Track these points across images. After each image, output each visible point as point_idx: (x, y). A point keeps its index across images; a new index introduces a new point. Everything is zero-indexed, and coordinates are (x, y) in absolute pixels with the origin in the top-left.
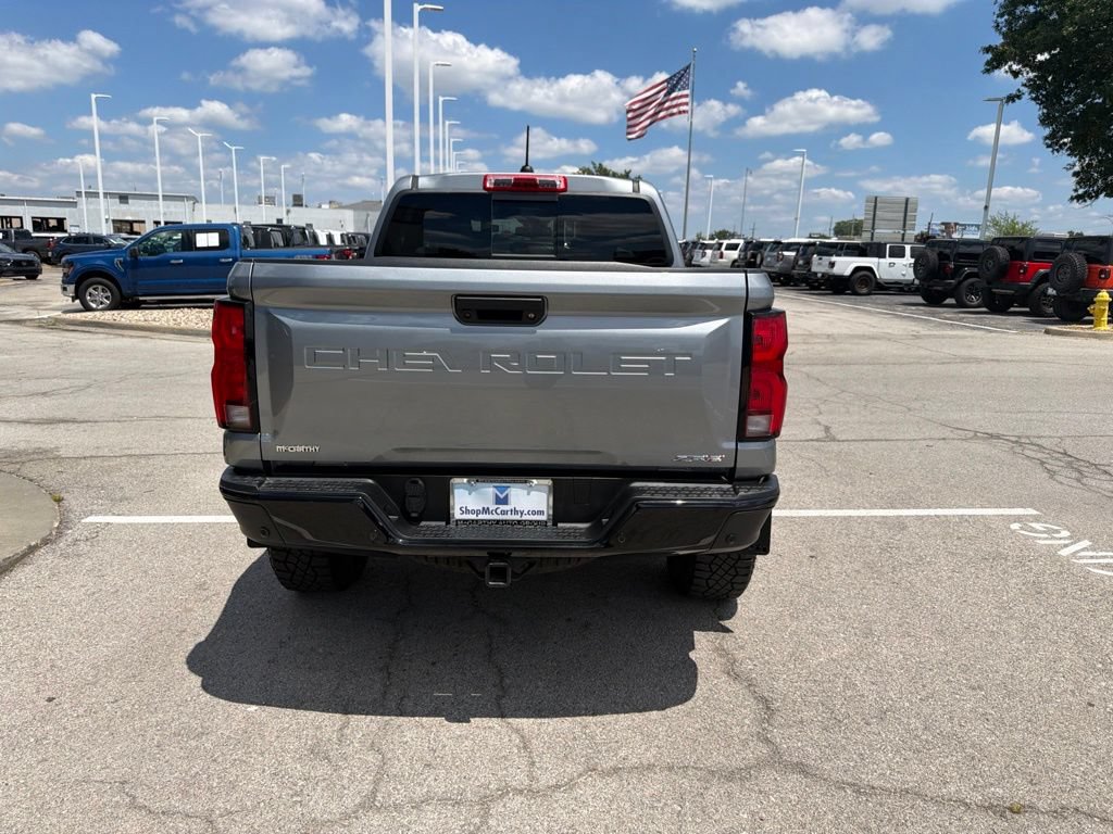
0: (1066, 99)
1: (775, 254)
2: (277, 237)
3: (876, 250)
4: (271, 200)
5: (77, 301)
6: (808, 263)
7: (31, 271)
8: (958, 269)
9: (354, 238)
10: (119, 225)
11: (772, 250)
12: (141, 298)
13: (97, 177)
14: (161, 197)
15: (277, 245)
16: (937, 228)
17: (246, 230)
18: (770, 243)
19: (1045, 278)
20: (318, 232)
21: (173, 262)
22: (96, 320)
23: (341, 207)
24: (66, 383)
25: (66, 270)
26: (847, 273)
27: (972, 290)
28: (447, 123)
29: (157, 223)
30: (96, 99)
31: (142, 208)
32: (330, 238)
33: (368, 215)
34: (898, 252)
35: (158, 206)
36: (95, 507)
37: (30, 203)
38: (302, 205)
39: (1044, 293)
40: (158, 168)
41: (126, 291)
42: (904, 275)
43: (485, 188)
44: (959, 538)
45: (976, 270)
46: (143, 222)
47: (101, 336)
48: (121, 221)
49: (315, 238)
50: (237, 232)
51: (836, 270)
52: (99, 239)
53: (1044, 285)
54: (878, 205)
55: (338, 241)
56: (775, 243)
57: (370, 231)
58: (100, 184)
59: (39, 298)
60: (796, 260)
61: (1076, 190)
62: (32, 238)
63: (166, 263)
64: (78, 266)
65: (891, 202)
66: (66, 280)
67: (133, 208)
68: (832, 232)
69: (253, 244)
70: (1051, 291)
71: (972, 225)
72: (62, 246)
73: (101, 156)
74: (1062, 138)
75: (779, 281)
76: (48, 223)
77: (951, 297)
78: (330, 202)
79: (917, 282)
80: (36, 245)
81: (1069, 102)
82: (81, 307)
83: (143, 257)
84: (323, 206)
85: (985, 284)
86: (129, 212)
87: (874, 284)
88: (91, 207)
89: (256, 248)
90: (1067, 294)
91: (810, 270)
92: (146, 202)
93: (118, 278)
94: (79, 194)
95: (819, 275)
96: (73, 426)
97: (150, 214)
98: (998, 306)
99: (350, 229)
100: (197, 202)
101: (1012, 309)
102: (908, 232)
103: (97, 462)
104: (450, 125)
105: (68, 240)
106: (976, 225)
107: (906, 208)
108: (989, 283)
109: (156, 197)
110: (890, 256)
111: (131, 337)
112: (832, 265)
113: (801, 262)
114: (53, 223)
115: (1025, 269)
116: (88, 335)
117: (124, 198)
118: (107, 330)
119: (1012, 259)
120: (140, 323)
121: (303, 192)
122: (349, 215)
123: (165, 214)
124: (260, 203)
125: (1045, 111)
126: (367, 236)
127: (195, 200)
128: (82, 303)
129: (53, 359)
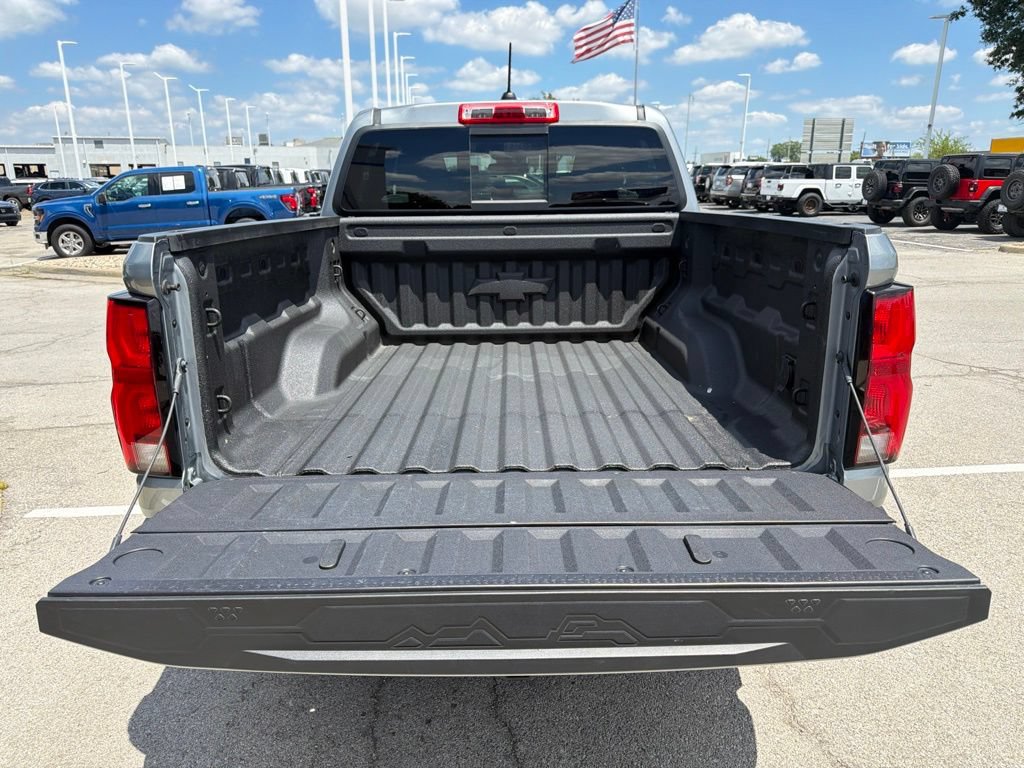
0: (1010, 14)
1: (724, 177)
2: (243, 177)
3: (823, 172)
4: (238, 140)
5: (51, 248)
6: (757, 186)
7: (11, 218)
8: (907, 188)
9: (317, 174)
10: (96, 169)
11: (721, 174)
12: (112, 243)
13: (69, 123)
14: (132, 141)
15: (243, 185)
16: (870, 147)
17: (211, 172)
18: (718, 167)
19: (995, 195)
20: (282, 171)
21: (140, 206)
22: (69, 267)
23: (305, 145)
24: (31, 338)
25: (37, 218)
26: (795, 195)
27: (921, 208)
28: (402, 58)
29: (131, 166)
30: (63, 46)
31: (117, 152)
32: (294, 176)
33: (330, 151)
34: (844, 174)
35: (131, 149)
36: (42, 496)
37: (10, 150)
38: (267, 144)
39: (994, 210)
40: (128, 112)
41: (98, 237)
42: (850, 196)
43: (461, 121)
44: (1000, 505)
45: (925, 189)
46: (119, 165)
47: (73, 283)
48: (98, 165)
49: (280, 177)
50: (202, 175)
51: (786, 193)
52: (75, 184)
53: (994, 202)
54: (816, 126)
55: (302, 179)
56: (723, 167)
57: (331, 167)
58: (73, 131)
59: (17, 245)
60: (745, 183)
61: (1016, 107)
62: (12, 185)
63: (134, 207)
64: (49, 213)
65: (829, 123)
66: (39, 228)
67: (108, 152)
68: (770, 154)
69: (219, 185)
70: (1002, 208)
71: (903, 144)
72: (38, 192)
73: (72, 103)
74: (1004, 54)
75: (728, 204)
76: (29, 169)
77: (899, 216)
78: (294, 140)
79: (865, 202)
80: (16, 191)
81: (1012, 17)
82: (55, 254)
83: (111, 202)
84: (288, 144)
85: (933, 203)
86: (103, 156)
87: (821, 205)
88: (69, 152)
89: (222, 189)
90: (1018, 211)
91: (758, 193)
92: (120, 146)
93: (88, 224)
94: (56, 139)
95: (768, 198)
96: (31, 390)
97: (125, 157)
98: (946, 224)
99: (314, 167)
100: (168, 144)
101: (960, 226)
102: (844, 152)
103: (52, 434)
104: (405, 61)
105: (45, 186)
106: (906, 144)
107: (843, 129)
108: (938, 201)
109: (127, 141)
110: (836, 177)
111: (102, 283)
112: (781, 187)
113: (750, 185)
114: (34, 169)
115: (976, 187)
116: (60, 283)
117: (99, 143)
118: (79, 277)
119: (962, 177)
120: (111, 269)
121: (268, 131)
122: (312, 151)
123: (137, 157)
124: (228, 144)
125: (987, 27)
126: (329, 172)
127: (167, 143)
128: (56, 250)
129: (22, 312)
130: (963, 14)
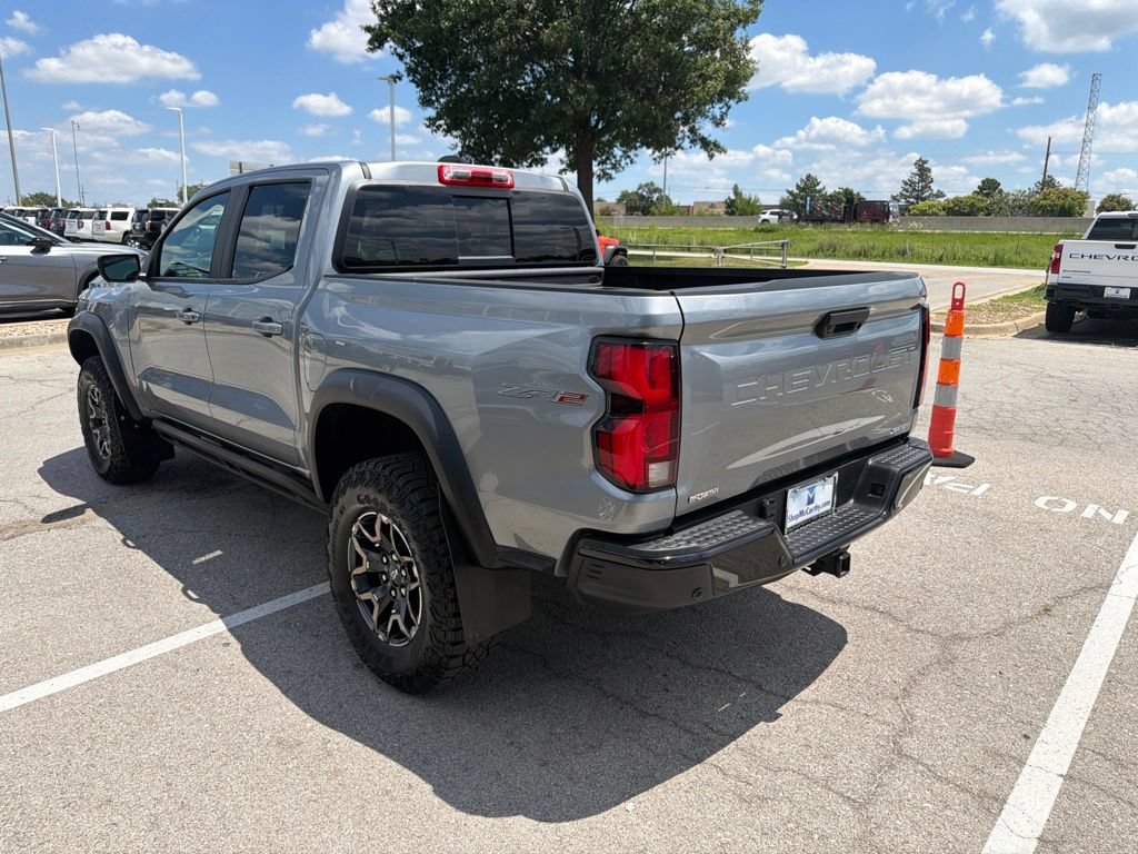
43: (441, 179)
74: (438, 120)
125: (422, 93)
130: (400, 78)
